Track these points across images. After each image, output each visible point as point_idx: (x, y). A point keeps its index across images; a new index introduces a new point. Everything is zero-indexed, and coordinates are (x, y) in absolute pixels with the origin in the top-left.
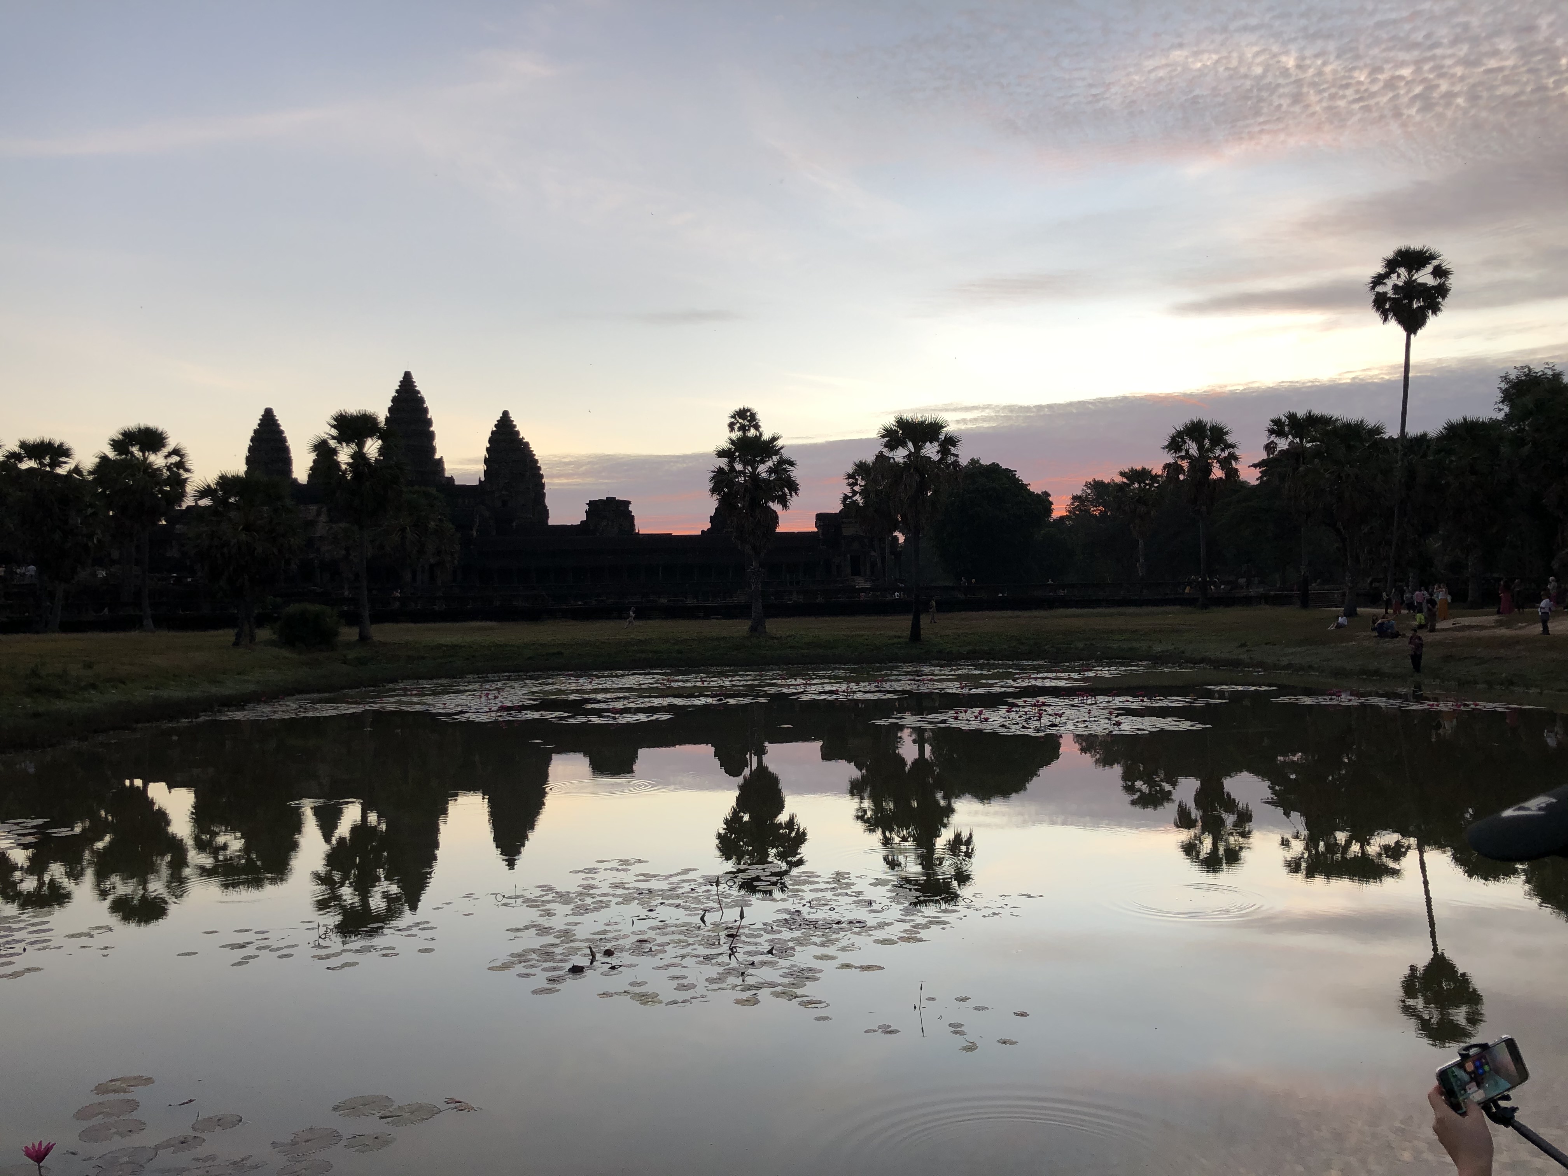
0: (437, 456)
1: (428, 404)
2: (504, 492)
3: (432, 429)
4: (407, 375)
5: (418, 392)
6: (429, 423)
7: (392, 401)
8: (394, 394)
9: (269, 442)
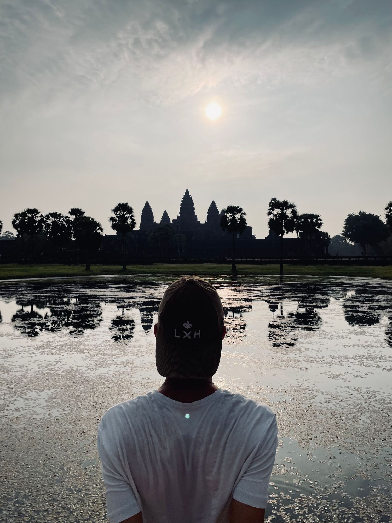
0: (195, 215)
1: (193, 199)
3: (194, 207)
5: (190, 196)
6: (193, 205)
7: (183, 199)
8: (183, 196)
9: (147, 211)
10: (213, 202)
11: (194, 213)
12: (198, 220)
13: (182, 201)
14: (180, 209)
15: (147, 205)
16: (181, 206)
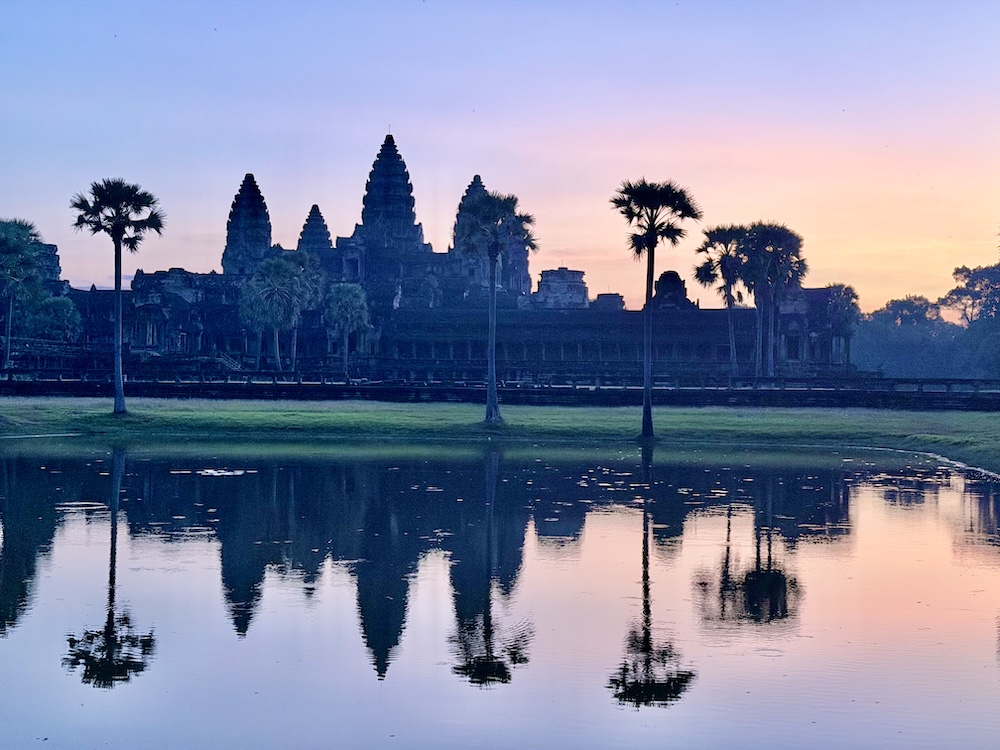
0: (416, 223)
1: (408, 169)
2: (471, 260)
3: (412, 194)
4: (389, 140)
5: (400, 157)
6: (410, 188)
7: (374, 166)
8: (376, 158)
9: (249, 206)
10: (477, 178)
11: (413, 216)
12: (426, 242)
13: (371, 174)
14: (366, 200)
15: (249, 187)
16: (366, 193)
